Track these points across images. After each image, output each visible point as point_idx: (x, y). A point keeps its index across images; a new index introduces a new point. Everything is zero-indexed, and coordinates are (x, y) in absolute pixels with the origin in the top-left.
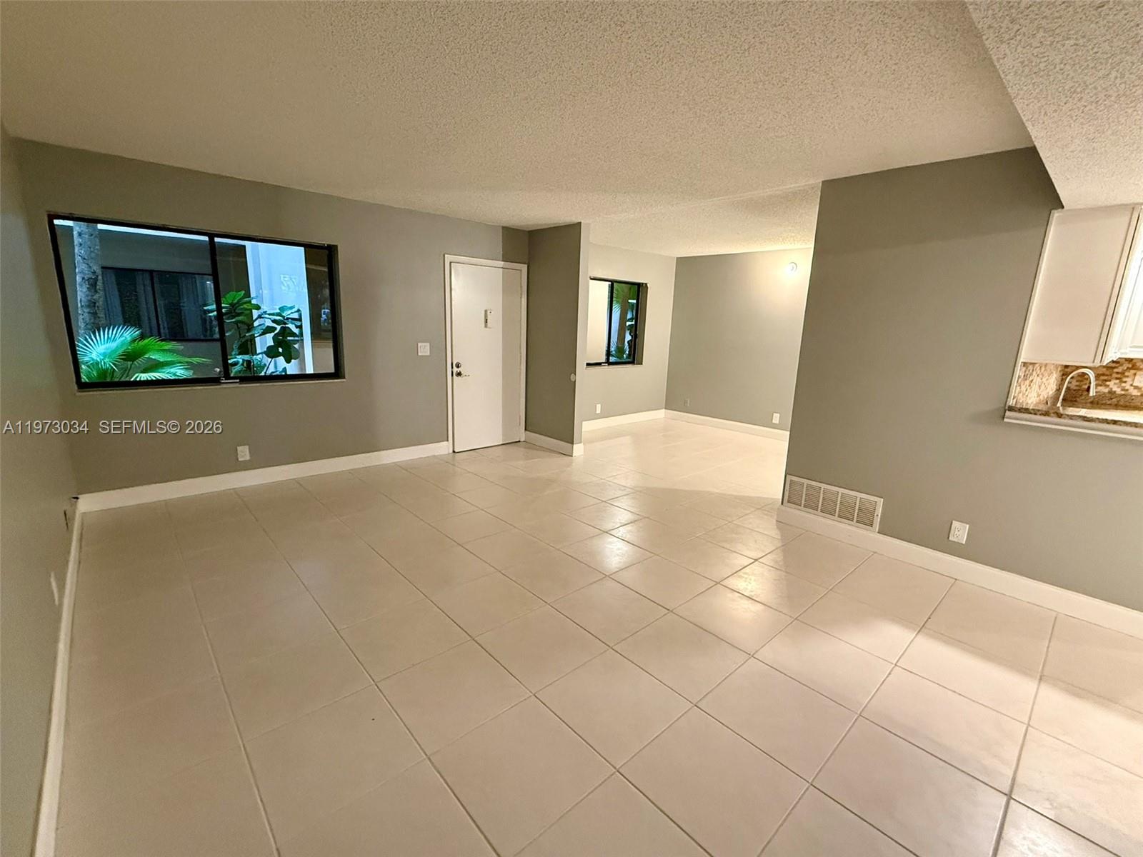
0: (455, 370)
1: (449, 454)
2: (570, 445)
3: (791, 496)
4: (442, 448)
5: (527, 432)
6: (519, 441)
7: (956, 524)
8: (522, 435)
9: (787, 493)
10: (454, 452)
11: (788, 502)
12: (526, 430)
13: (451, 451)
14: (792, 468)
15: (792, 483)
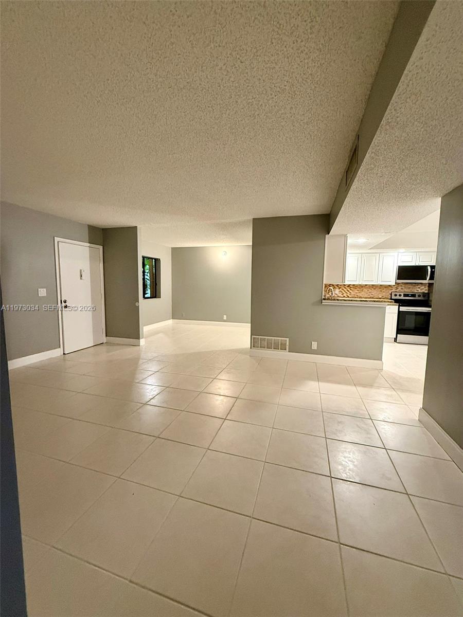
0: (64, 304)
1: (61, 355)
2: (138, 340)
3: (254, 344)
4: (57, 353)
5: (107, 337)
6: (103, 343)
7: (313, 343)
8: (104, 339)
9: (252, 343)
10: (64, 354)
11: (254, 347)
12: (106, 336)
13: (62, 353)
14: (253, 332)
15: (254, 338)
